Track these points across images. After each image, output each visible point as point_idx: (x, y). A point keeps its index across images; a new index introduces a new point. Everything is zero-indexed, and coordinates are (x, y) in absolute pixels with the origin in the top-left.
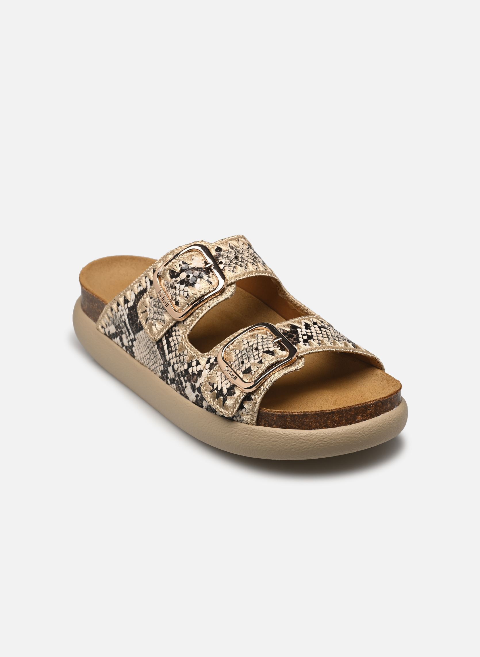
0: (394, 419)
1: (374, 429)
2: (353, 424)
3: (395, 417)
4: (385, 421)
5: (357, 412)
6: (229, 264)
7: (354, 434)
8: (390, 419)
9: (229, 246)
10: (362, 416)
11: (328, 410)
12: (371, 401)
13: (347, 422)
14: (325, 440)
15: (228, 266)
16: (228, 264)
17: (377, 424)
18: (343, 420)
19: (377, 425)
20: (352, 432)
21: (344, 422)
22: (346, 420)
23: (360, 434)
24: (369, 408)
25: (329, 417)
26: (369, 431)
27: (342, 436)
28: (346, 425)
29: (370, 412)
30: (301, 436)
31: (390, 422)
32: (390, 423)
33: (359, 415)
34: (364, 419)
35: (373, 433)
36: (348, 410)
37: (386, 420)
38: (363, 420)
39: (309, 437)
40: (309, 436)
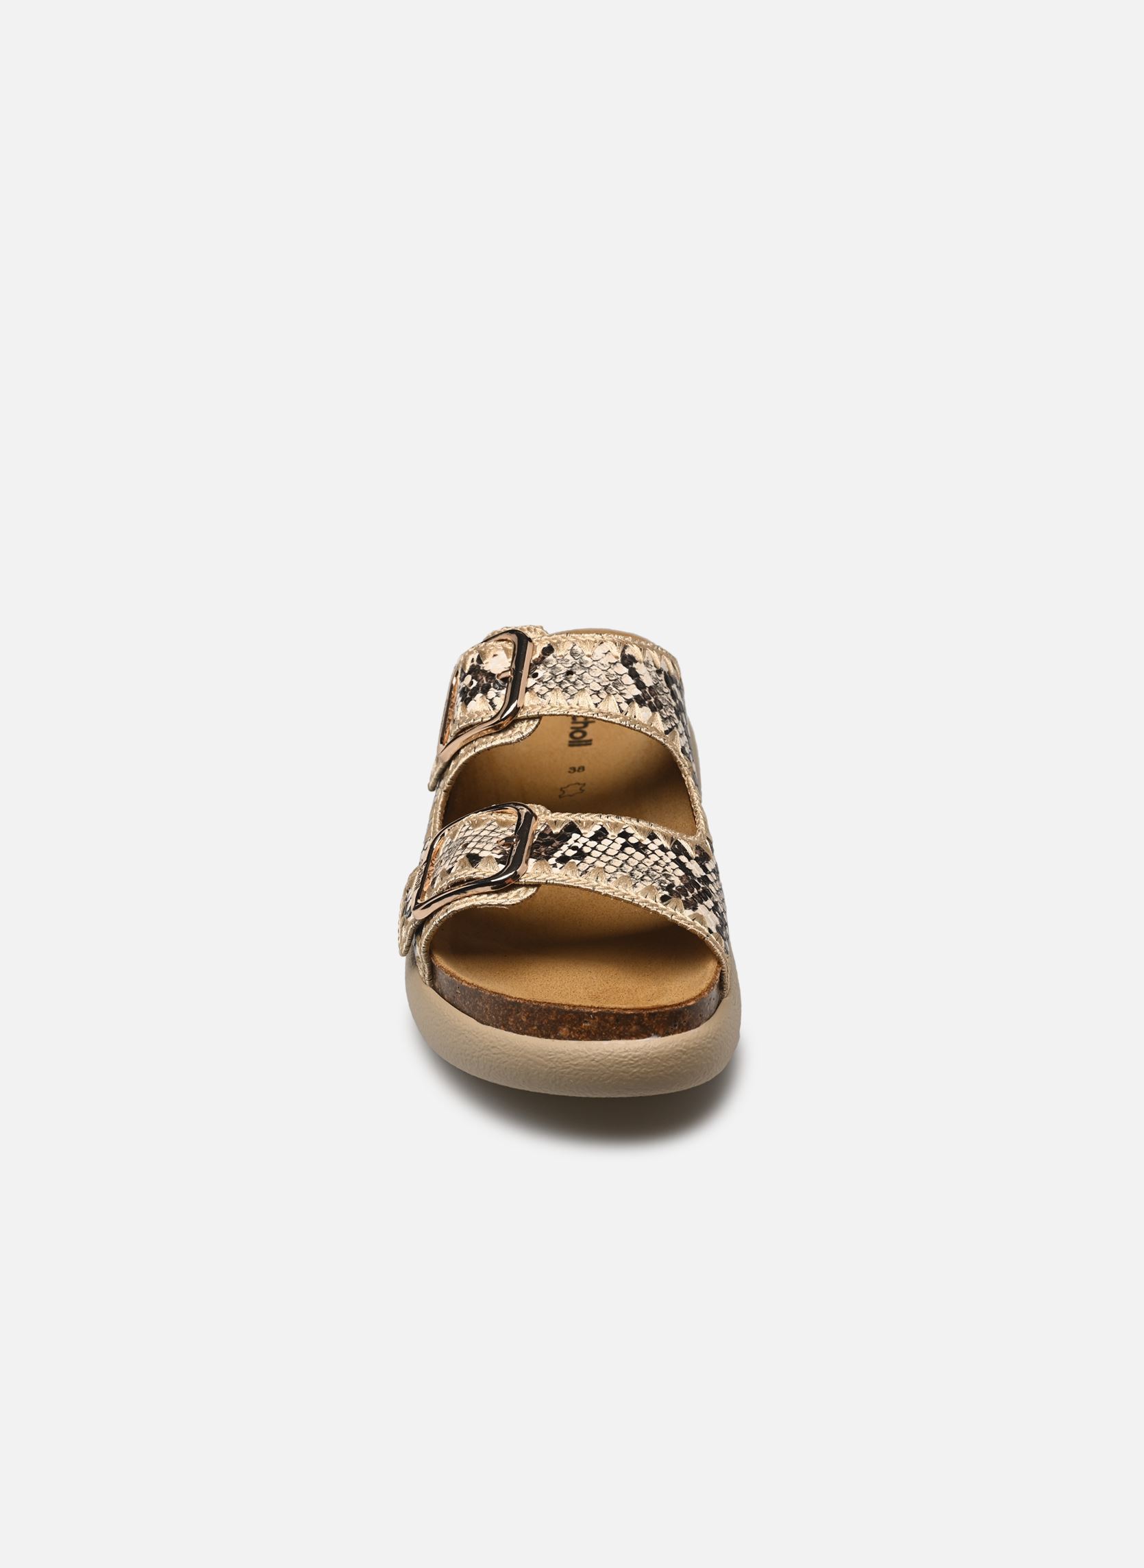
0: (635, 1057)
1: (580, 1061)
2: (550, 1038)
3: (637, 1054)
4: (610, 1055)
5: (561, 1018)
6: (546, 682)
7: (542, 1058)
8: (623, 1055)
9: (570, 648)
10: (570, 1030)
11: (510, 997)
12: (591, 1007)
13: (541, 1031)
14: (494, 1050)
15: (542, 684)
16: (544, 681)
17: (589, 1053)
18: (533, 1026)
19: (589, 1056)
20: (539, 1053)
21: (535, 1030)
22: (539, 1028)
23: (552, 1061)
24: (585, 1019)
25: (511, 1010)
26: (571, 1062)
27: (521, 1053)
28: (538, 1037)
29: (588, 1027)
30: (465, 1030)
31: (621, 1059)
32: (622, 1061)
33: (564, 1026)
34: (573, 1036)
35: (579, 1070)
36: (545, 1010)
37: (613, 1052)
38: (570, 1038)
39: (474, 1035)
40: (474, 1033)
